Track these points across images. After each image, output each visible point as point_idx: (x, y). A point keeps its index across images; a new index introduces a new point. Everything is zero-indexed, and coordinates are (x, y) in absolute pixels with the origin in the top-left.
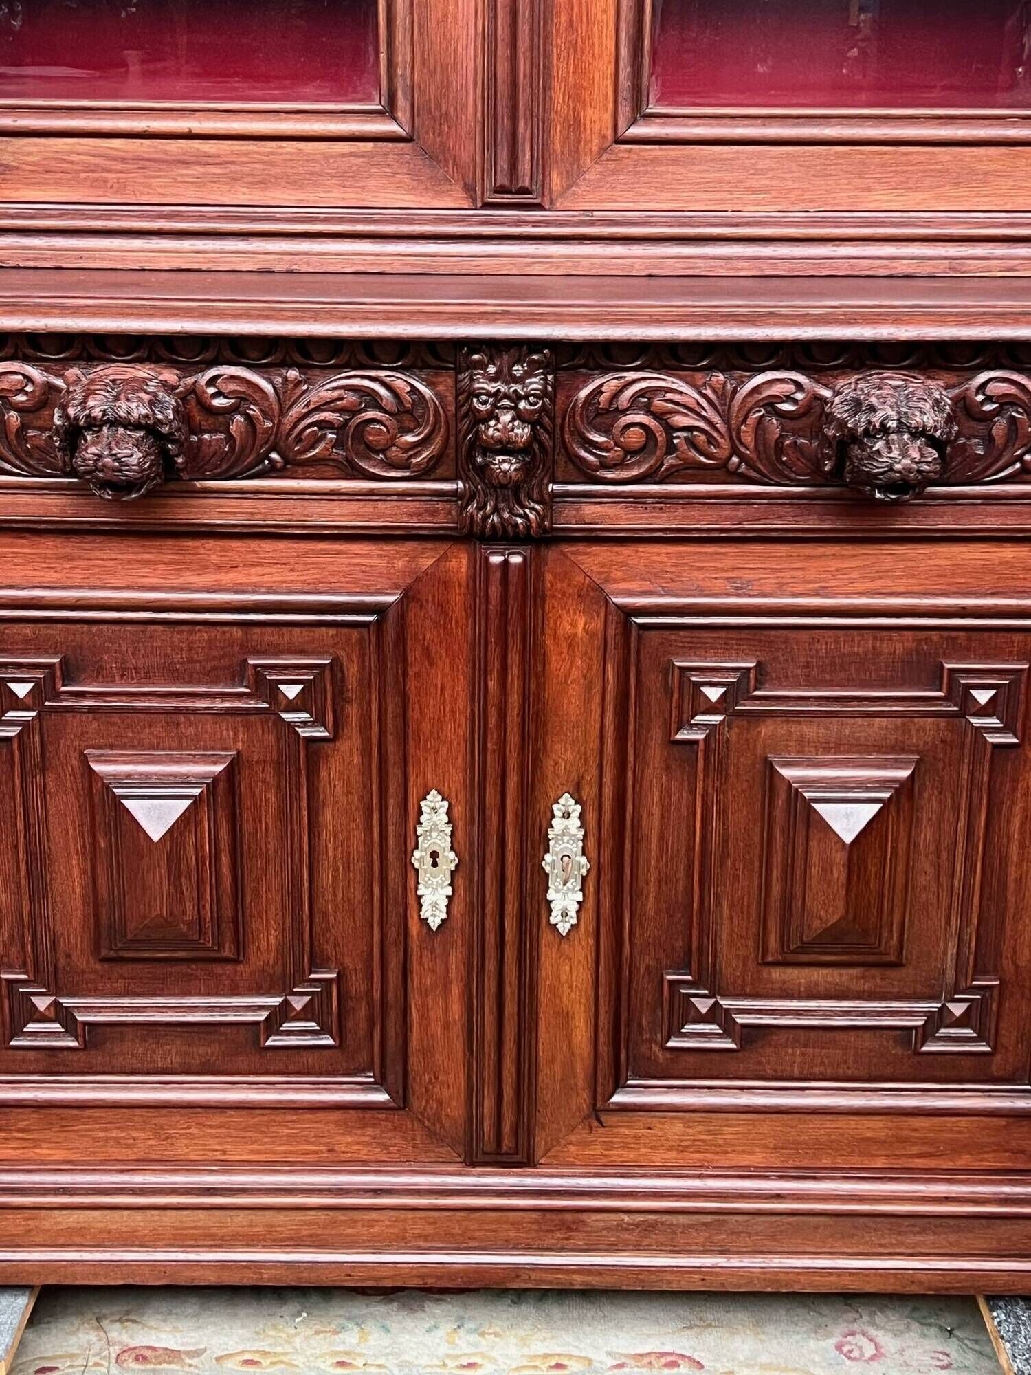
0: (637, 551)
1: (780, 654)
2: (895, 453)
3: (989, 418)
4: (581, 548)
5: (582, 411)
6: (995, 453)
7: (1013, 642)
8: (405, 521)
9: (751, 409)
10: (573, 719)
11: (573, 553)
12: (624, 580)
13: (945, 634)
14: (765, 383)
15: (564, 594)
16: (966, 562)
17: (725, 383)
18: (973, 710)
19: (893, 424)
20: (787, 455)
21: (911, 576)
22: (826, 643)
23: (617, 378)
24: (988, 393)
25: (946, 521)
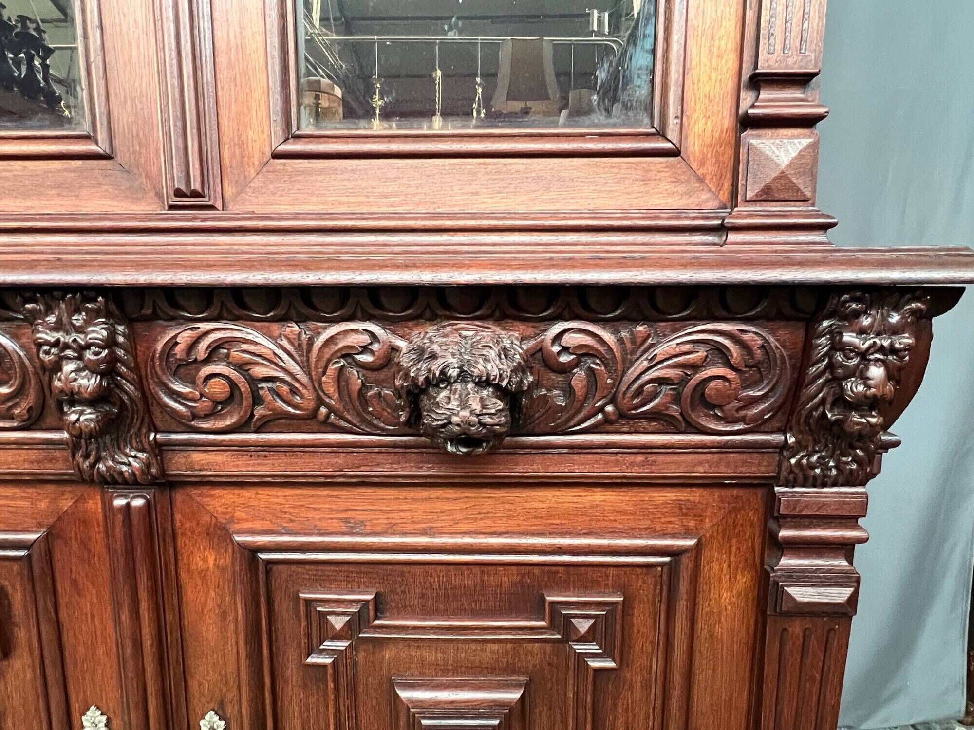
0: (257, 494)
1: (397, 586)
2: (454, 404)
3: (565, 370)
4: (205, 490)
5: (161, 362)
6: (577, 405)
7: (608, 576)
8: (26, 468)
9: (329, 361)
10: (213, 644)
11: (200, 495)
12: (246, 520)
13: (547, 568)
14: (338, 334)
15: (193, 533)
16: (560, 505)
17: (300, 333)
18: (575, 638)
19: (453, 373)
20: (373, 406)
21: (509, 517)
22: (439, 577)
23: (192, 329)
24: (564, 344)
25: (535, 468)
